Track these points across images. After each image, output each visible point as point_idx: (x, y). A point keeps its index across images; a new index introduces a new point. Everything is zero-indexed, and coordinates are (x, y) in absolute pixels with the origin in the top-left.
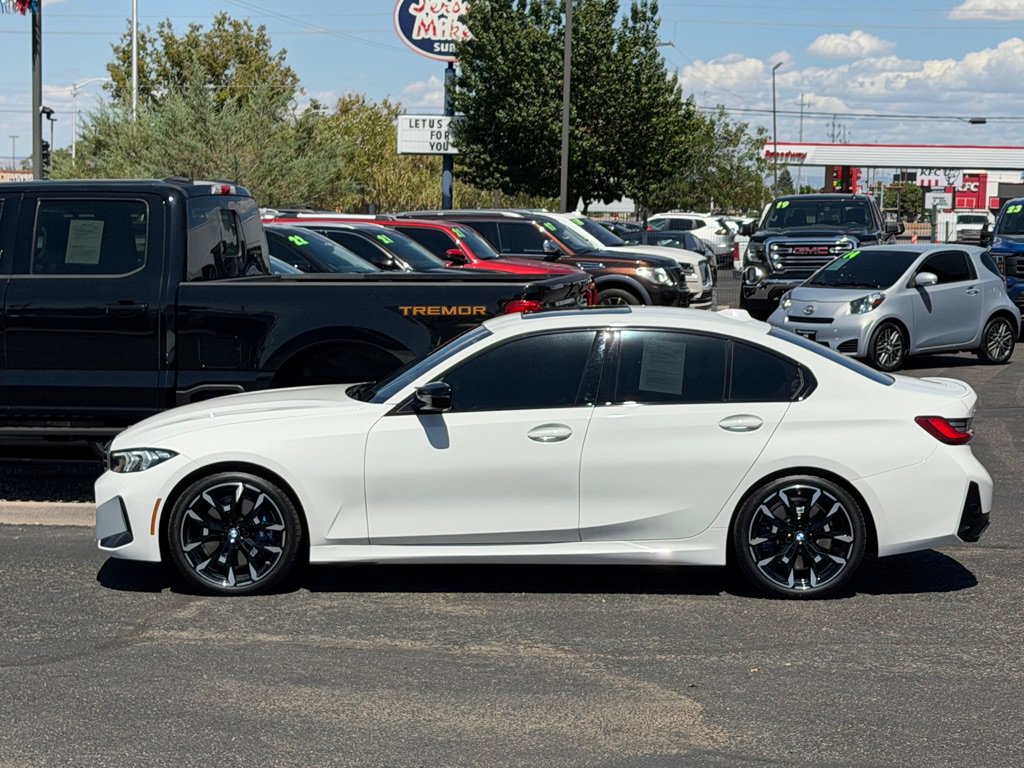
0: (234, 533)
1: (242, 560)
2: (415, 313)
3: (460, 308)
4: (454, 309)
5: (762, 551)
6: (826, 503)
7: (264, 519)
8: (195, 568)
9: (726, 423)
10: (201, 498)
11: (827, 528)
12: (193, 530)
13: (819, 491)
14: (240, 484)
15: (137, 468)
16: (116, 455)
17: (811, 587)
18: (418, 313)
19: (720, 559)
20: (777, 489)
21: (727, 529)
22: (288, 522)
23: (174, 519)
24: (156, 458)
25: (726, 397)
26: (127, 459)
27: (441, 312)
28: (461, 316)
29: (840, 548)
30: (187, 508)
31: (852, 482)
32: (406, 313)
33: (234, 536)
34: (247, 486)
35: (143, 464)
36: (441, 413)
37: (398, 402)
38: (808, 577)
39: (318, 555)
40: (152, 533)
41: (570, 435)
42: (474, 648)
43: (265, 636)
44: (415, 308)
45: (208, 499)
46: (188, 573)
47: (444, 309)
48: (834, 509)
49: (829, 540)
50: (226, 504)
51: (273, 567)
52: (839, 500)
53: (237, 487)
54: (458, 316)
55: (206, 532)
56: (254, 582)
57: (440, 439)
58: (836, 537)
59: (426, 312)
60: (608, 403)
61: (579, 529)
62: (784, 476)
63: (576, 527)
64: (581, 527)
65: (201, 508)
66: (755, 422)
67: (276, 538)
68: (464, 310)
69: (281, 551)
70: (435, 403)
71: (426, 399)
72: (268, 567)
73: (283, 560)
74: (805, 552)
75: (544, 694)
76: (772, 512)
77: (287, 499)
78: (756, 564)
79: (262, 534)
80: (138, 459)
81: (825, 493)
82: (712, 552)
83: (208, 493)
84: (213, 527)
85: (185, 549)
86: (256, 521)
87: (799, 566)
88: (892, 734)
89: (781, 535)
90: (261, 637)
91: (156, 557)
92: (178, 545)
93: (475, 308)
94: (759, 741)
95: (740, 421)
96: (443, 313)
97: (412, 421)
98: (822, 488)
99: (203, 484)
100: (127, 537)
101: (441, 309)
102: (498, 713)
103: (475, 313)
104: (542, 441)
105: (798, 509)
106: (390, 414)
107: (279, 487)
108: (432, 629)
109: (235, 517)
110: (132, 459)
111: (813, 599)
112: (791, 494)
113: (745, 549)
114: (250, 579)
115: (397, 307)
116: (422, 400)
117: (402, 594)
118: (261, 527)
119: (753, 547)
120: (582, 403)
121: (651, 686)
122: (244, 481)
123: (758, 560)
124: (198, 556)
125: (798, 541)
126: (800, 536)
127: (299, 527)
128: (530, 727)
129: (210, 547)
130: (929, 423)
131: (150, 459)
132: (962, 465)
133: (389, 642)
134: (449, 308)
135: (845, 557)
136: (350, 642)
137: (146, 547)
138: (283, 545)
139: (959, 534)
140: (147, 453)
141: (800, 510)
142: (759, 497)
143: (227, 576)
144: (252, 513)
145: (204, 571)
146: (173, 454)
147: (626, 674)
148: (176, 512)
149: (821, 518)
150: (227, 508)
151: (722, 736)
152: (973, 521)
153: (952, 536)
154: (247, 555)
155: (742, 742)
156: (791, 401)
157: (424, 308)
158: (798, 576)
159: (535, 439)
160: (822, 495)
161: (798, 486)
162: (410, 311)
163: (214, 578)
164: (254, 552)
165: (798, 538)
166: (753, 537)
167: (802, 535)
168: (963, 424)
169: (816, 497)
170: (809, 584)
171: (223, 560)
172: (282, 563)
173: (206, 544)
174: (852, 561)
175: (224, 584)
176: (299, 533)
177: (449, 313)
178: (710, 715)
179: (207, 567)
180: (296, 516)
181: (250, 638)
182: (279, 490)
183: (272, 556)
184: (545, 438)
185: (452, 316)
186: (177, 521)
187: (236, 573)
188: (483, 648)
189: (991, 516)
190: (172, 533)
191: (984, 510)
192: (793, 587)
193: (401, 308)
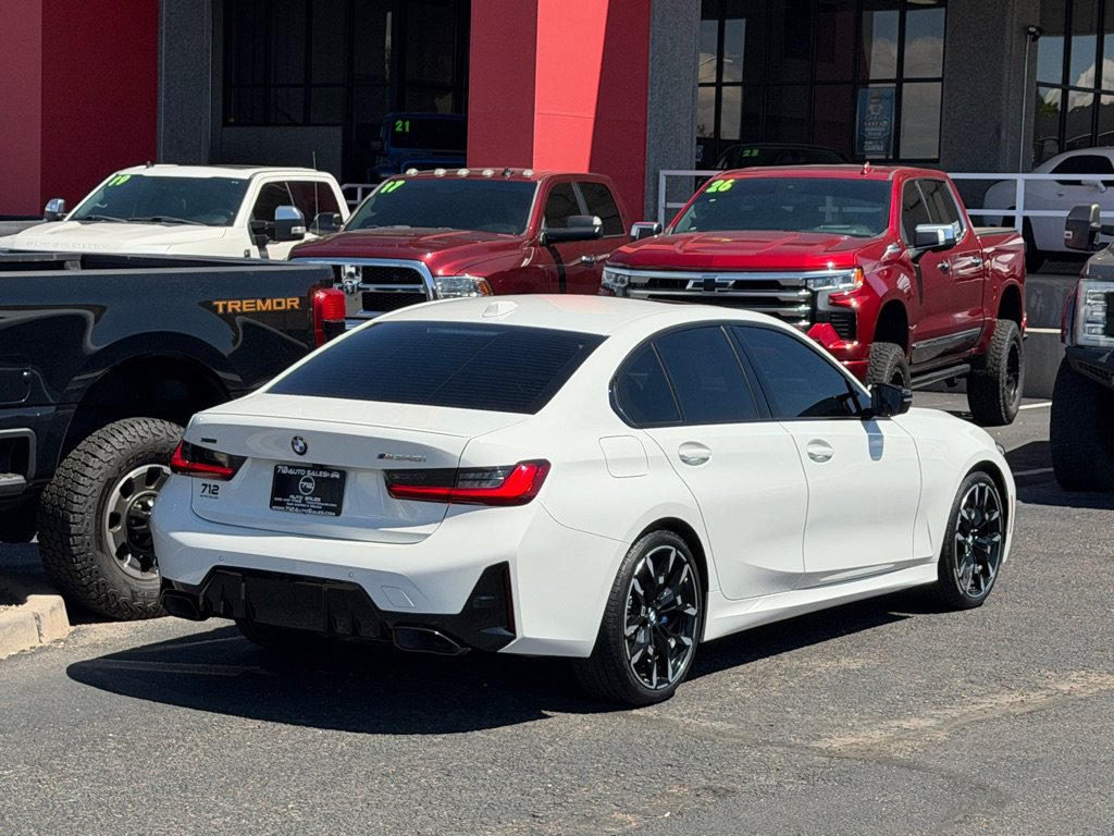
2: (230, 310)
3: (275, 301)
4: (268, 302)
18: (233, 309)
27: (255, 307)
28: (276, 311)
32: (221, 310)
44: (230, 303)
47: (259, 302)
54: (273, 312)
59: (241, 308)
68: (279, 304)
93: (289, 300)
96: (259, 309)
101: (255, 303)
103: (289, 307)
115: (211, 302)
134: (264, 301)
157: (239, 302)
162: (225, 307)
177: (264, 308)
185: (267, 312)
193: (216, 303)
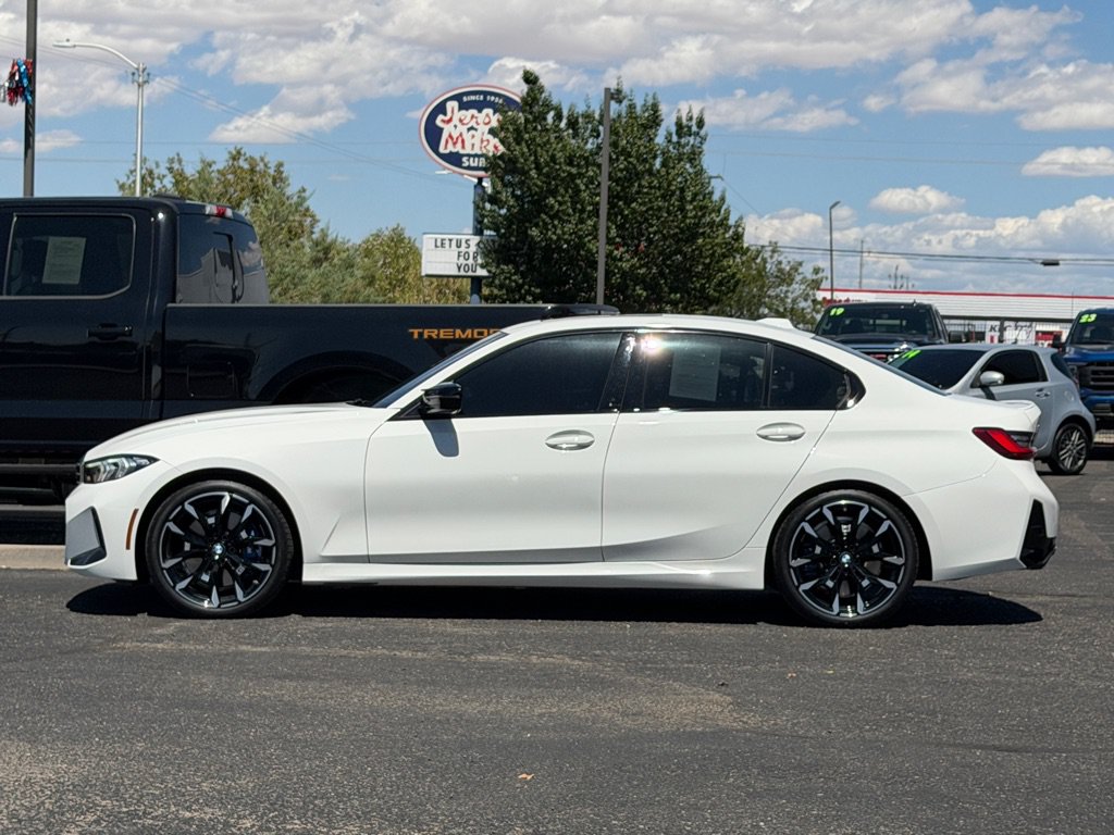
0: (218, 549)
1: (227, 580)
2: (426, 336)
3: (476, 331)
4: (469, 331)
5: (803, 574)
6: (874, 521)
7: (253, 534)
8: (174, 587)
9: (764, 432)
10: (183, 509)
11: (875, 549)
12: (173, 545)
13: (867, 507)
14: (226, 494)
15: (113, 477)
16: (90, 465)
17: (858, 614)
18: (430, 336)
19: (757, 582)
20: (820, 505)
21: (765, 549)
22: (279, 537)
23: (152, 532)
24: (134, 464)
25: (765, 404)
26: (102, 470)
27: (454, 335)
29: (890, 571)
30: (167, 520)
31: (904, 498)
32: (416, 336)
33: (219, 552)
34: (234, 495)
35: (120, 473)
36: (450, 417)
37: (403, 406)
38: (854, 604)
39: (312, 574)
40: (128, 547)
41: (592, 442)
42: (481, 658)
43: (249, 647)
44: (426, 331)
45: (191, 510)
46: (168, 593)
47: (458, 332)
48: (884, 528)
49: (878, 563)
50: (210, 516)
51: (260, 588)
52: (889, 518)
53: (222, 497)
55: (187, 547)
56: (240, 603)
57: (448, 445)
58: (887, 559)
59: (438, 335)
60: (636, 410)
61: (601, 548)
62: (828, 491)
63: (598, 545)
64: (604, 545)
65: (183, 520)
66: (797, 431)
67: (266, 554)
68: (480, 333)
69: (270, 569)
70: (443, 404)
71: (434, 401)
72: (256, 586)
73: (273, 578)
74: (850, 577)
75: (557, 688)
76: (815, 531)
77: (278, 511)
78: (798, 588)
79: (249, 550)
80: (113, 468)
81: (874, 509)
82: (748, 574)
83: (190, 504)
84: (196, 542)
85: (164, 565)
86: (244, 535)
87: (845, 592)
88: (943, 720)
89: (824, 558)
90: (244, 648)
91: (132, 575)
92: (157, 563)
93: (492, 331)
94: (795, 725)
95: (780, 430)
96: (457, 337)
97: (419, 427)
98: (871, 504)
99: (185, 493)
100: (100, 553)
101: (454, 332)
102: (505, 701)
104: (561, 449)
105: (844, 527)
106: (395, 418)
107: (269, 498)
108: (436, 644)
109: (219, 531)
110: (108, 468)
111: (861, 628)
112: (836, 511)
113: (786, 571)
114: (236, 600)
115: (406, 329)
116: (430, 403)
117: (405, 620)
118: (248, 542)
119: (794, 569)
120: (606, 409)
121: (676, 685)
122: (231, 491)
123: (800, 584)
124: (177, 573)
125: (844, 564)
126: (846, 558)
127: (291, 543)
128: (537, 711)
129: (192, 564)
130: (988, 436)
131: (127, 465)
132: (1024, 481)
133: (387, 652)
134: (464, 332)
135: (895, 581)
136: (344, 652)
137: (121, 564)
138: (273, 562)
139: (1022, 558)
140: (124, 460)
141: (845, 529)
142: (801, 513)
143: (210, 597)
144: (240, 527)
145: (185, 590)
146: (152, 460)
147: (649, 676)
148: (155, 524)
149: (870, 538)
150: (211, 521)
151: (753, 720)
152: (1037, 546)
153: (1013, 560)
154: (233, 574)
155: (775, 724)
156: (835, 409)
157: (436, 331)
158: (843, 603)
159: (554, 447)
160: (871, 512)
161: (843, 502)
162: (421, 334)
163: (195, 598)
164: (240, 570)
165: (844, 560)
166: (794, 558)
167: (848, 557)
168: (1025, 438)
169: (863, 514)
170: (855, 611)
171: (206, 578)
172: (271, 581)
173: (187, 561)
174: (903, 586)
175: (206, 604)
176: (291, 549)
177: (463, 336)
178: (739, 705)
179: (187, 586)
180: (288, 531)
181: (232, 649)
182: (270, 502)
183: (260, 575)
184: (564, 446)
186: (156, 533)
187: (220, 595)
188: (491, 658)
189: (1056, 542)
190: (150, 547)
191: (1050, 534)
192: (838, 615)
193: (411, 330)
